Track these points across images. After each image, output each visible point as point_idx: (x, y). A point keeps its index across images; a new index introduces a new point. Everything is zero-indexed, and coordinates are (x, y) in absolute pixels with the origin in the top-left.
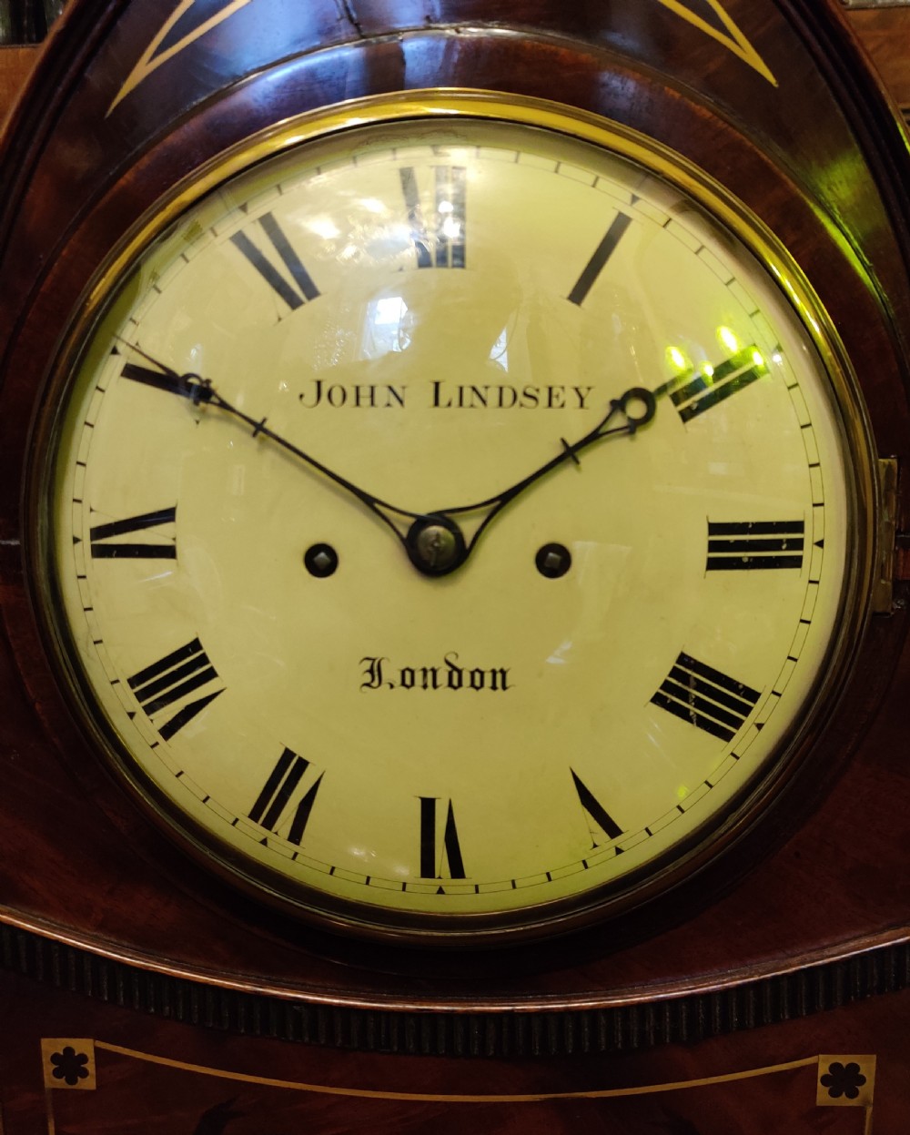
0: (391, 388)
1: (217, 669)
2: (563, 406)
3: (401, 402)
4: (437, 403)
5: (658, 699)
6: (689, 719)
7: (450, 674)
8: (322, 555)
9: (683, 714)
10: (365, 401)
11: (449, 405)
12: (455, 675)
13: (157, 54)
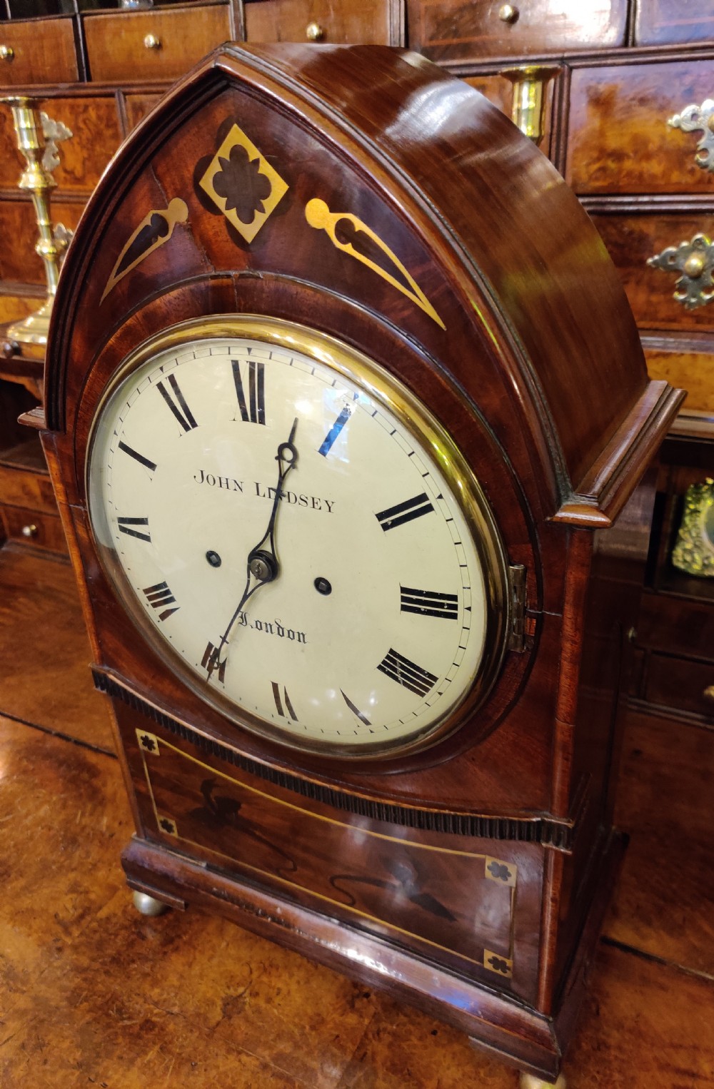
0: (235, 481)
1: (176, 598)
2: (320, 509)
3: (241, 490)
4: (258, 494)
5: (380, 667)
6: (399, 682)
7: (278, 628)
8: (214, 556)
9: (396, 679)
10: (224, 485)
11: (264, 496)
12: (281, 630)
13: (118, 273)
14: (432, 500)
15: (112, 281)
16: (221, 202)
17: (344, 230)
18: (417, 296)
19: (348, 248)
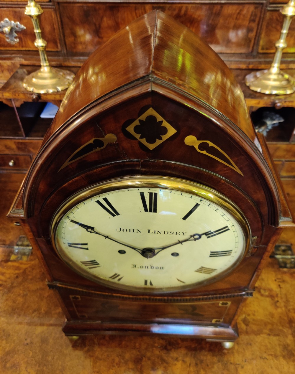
0: (138, 230)
1: (100, 264)
3: (140, 232)
4: (149, 233)
5: (195, 271)
8: (122, 251)
10: (132, 231)
11: (152, 233)
12: (152, 267)
13: (70, 161)
14: (229, 227)
15: (67, 163)
16: (138, 136)
17: (203, 146)
18: (234, 167)
19: (204, 152)
